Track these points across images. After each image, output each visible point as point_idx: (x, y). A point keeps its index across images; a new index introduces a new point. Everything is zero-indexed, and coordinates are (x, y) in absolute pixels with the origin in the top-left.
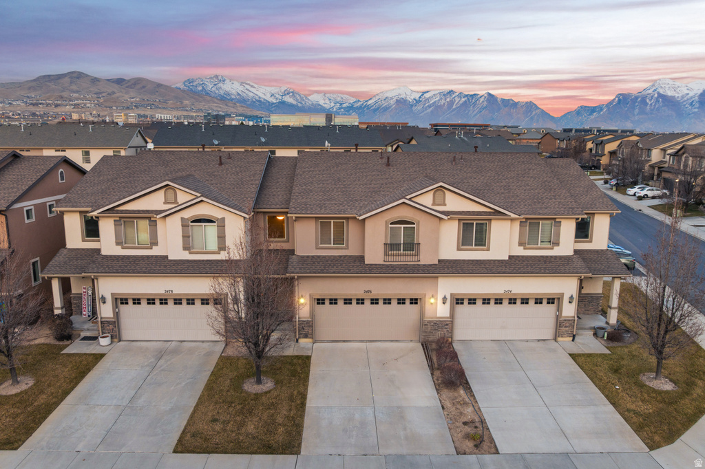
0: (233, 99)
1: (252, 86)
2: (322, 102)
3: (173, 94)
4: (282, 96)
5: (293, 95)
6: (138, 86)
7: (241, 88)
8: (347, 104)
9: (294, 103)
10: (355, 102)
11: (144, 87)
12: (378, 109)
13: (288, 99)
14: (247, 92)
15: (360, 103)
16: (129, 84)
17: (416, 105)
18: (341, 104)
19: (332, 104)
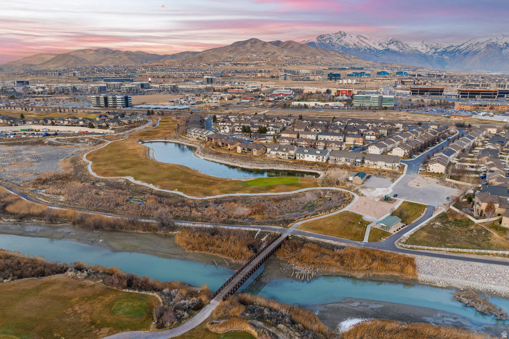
0: (350, 49)
1: (365, 38)
2: (420, 48)
3: (310, 51)
4: (388, 44)
5: (397, 43)
6: (289, 47)
7: (357, 40)
8: (441, 49)
9: (397, 49)
10: (449, 47)
11: (292, 47)
12: (468, 53)
13: (393, 47)
14: (361, 42)
15: (453, 48)
16: (284, 45)
17: (506, 48)
18: (436, 49)
19: (429, 50)
